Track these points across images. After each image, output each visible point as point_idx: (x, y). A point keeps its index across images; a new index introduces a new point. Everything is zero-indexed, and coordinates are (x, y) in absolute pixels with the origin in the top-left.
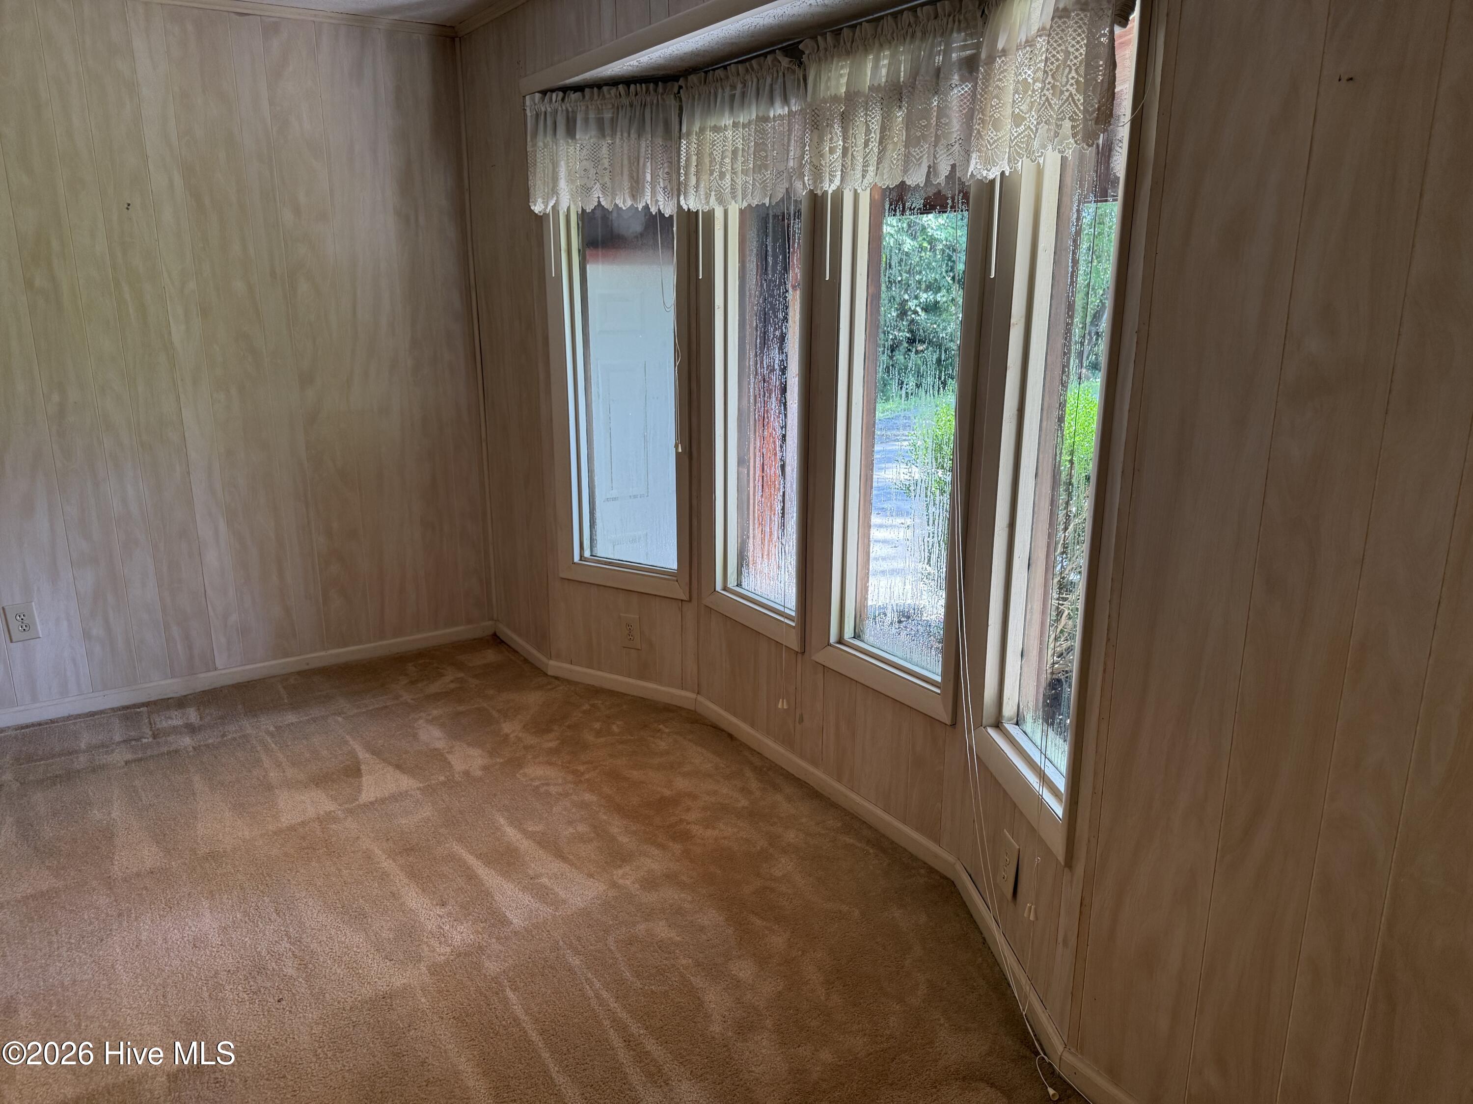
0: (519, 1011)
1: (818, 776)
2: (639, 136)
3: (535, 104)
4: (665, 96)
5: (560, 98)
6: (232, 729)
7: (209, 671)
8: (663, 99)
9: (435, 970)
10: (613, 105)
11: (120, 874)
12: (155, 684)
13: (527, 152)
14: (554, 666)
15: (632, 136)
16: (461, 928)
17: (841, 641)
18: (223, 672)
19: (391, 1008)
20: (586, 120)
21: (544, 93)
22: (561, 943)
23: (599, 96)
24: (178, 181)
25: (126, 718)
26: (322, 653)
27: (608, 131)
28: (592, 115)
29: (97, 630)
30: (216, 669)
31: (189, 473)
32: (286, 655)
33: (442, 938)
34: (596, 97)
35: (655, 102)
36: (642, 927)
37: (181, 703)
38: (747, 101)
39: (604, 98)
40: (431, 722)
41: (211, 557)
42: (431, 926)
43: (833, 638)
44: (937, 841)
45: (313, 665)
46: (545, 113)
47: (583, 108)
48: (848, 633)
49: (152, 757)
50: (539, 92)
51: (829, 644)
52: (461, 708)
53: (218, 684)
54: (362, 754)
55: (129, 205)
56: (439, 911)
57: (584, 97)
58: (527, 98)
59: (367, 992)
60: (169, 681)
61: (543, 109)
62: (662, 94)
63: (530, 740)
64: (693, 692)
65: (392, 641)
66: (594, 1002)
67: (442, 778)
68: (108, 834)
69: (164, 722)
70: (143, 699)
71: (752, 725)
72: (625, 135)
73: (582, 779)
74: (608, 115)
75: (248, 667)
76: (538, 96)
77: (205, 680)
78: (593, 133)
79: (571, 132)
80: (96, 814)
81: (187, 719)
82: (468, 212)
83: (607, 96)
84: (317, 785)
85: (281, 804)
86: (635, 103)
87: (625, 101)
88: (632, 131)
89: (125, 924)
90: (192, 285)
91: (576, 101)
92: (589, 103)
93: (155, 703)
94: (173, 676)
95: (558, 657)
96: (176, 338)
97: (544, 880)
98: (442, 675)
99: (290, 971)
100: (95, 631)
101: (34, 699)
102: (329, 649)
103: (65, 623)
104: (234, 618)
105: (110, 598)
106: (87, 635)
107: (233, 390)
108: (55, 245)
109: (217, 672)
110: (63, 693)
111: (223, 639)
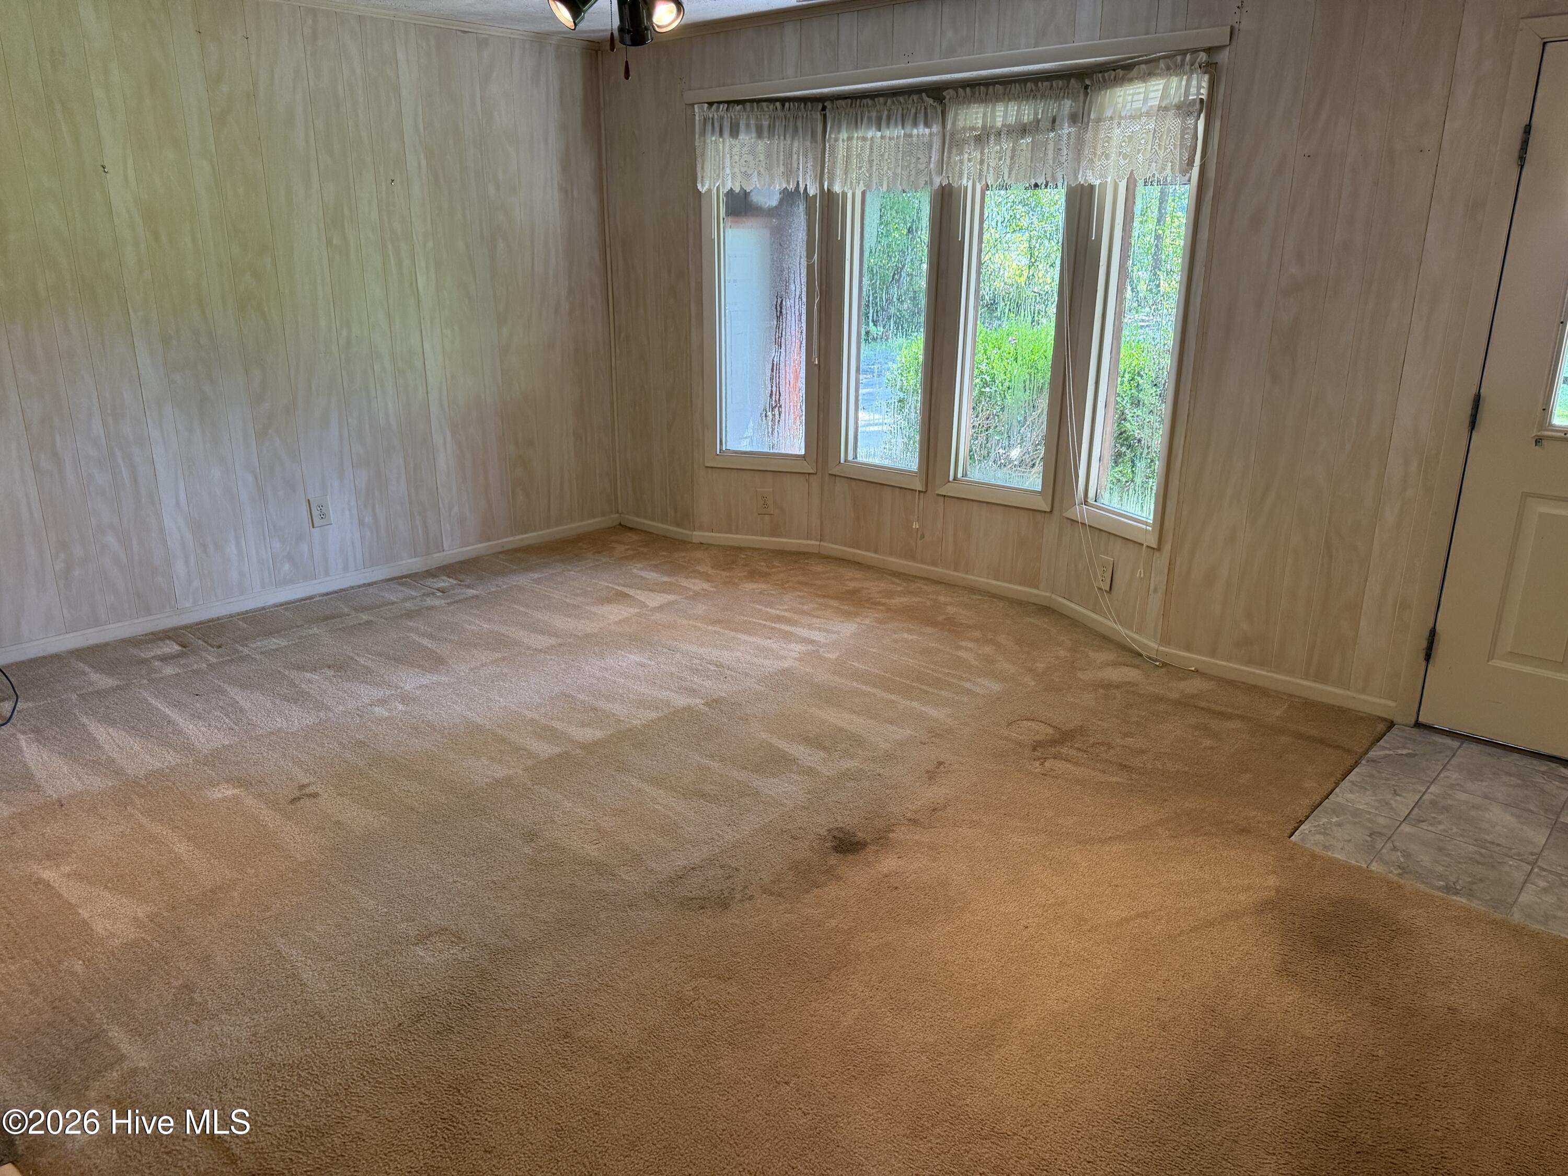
1: (938, 571)
2: (793, 139)
3: (704, 111)
4: (813, 112)
5: (725, 108)
7: (439, 552)
8: (811, 114)
10: (770, 117)
12: (404, 562)
13: (695, 146)
14: (698, 535)
15: (787, 138)
17: (955, 478)
18: (448, 553)
20: (748, 126)
21: (711, 104)
23: (758, 109)
25: (400, 584)
26: (511, 539)
27: (766, 134)
28: (752, 122)
29: (368, 519)
30: (443, 551)
31: (428, 393)
32: (490, 541)
34: (756, 110)
35: (805, 116)
38: (892, 122)
39: (762, 110)
40: (641, 570)
41: (442, 460)
43: (951, 478)
44: (1037, 587)
46: (713, 119)
47: (745, 117)
48: (960, 475)
50: (708, 103)
51: (949, 482)
52: (653, 562)
53: (446, 563)
54: (617, 587)
55: (392, 180)
57: (745, 109)
58: (696, 106)
61: (711, 116)
62: (811, 111)
64: (817, 540)
65: (555, 529)
67: (691, 593)
69: (434, 585)
71: (876, 552)
72: (782, 138)
74: (765, 123)
75: (463, 550)
76: (706, 105)
77: (438, 559)
78: (754, 135)
79: (735, 133)
81: (451, 582)
82: (605, 188)
83: (766, 109)
85: (598, 612)
86: (788, 115)
87: (781, 114)
88: (788, 136)
90: (431, 244)
91: (739, 112)
92: (750, 114)
93: (409, 576)
94: (416, 557)
95: (701, 528)
96: (421, 286)
98: (614, 547)
100: (366, 520)
101: (327, 573)
102: (515, 535)
103: (347, 512)
104: (456, 509)
105: (377, 493)
106: (361, 523)
107: (456, 329)
108: (346, 212)
109: (445, 553)
110: (346, 569)
111: (448, 528)
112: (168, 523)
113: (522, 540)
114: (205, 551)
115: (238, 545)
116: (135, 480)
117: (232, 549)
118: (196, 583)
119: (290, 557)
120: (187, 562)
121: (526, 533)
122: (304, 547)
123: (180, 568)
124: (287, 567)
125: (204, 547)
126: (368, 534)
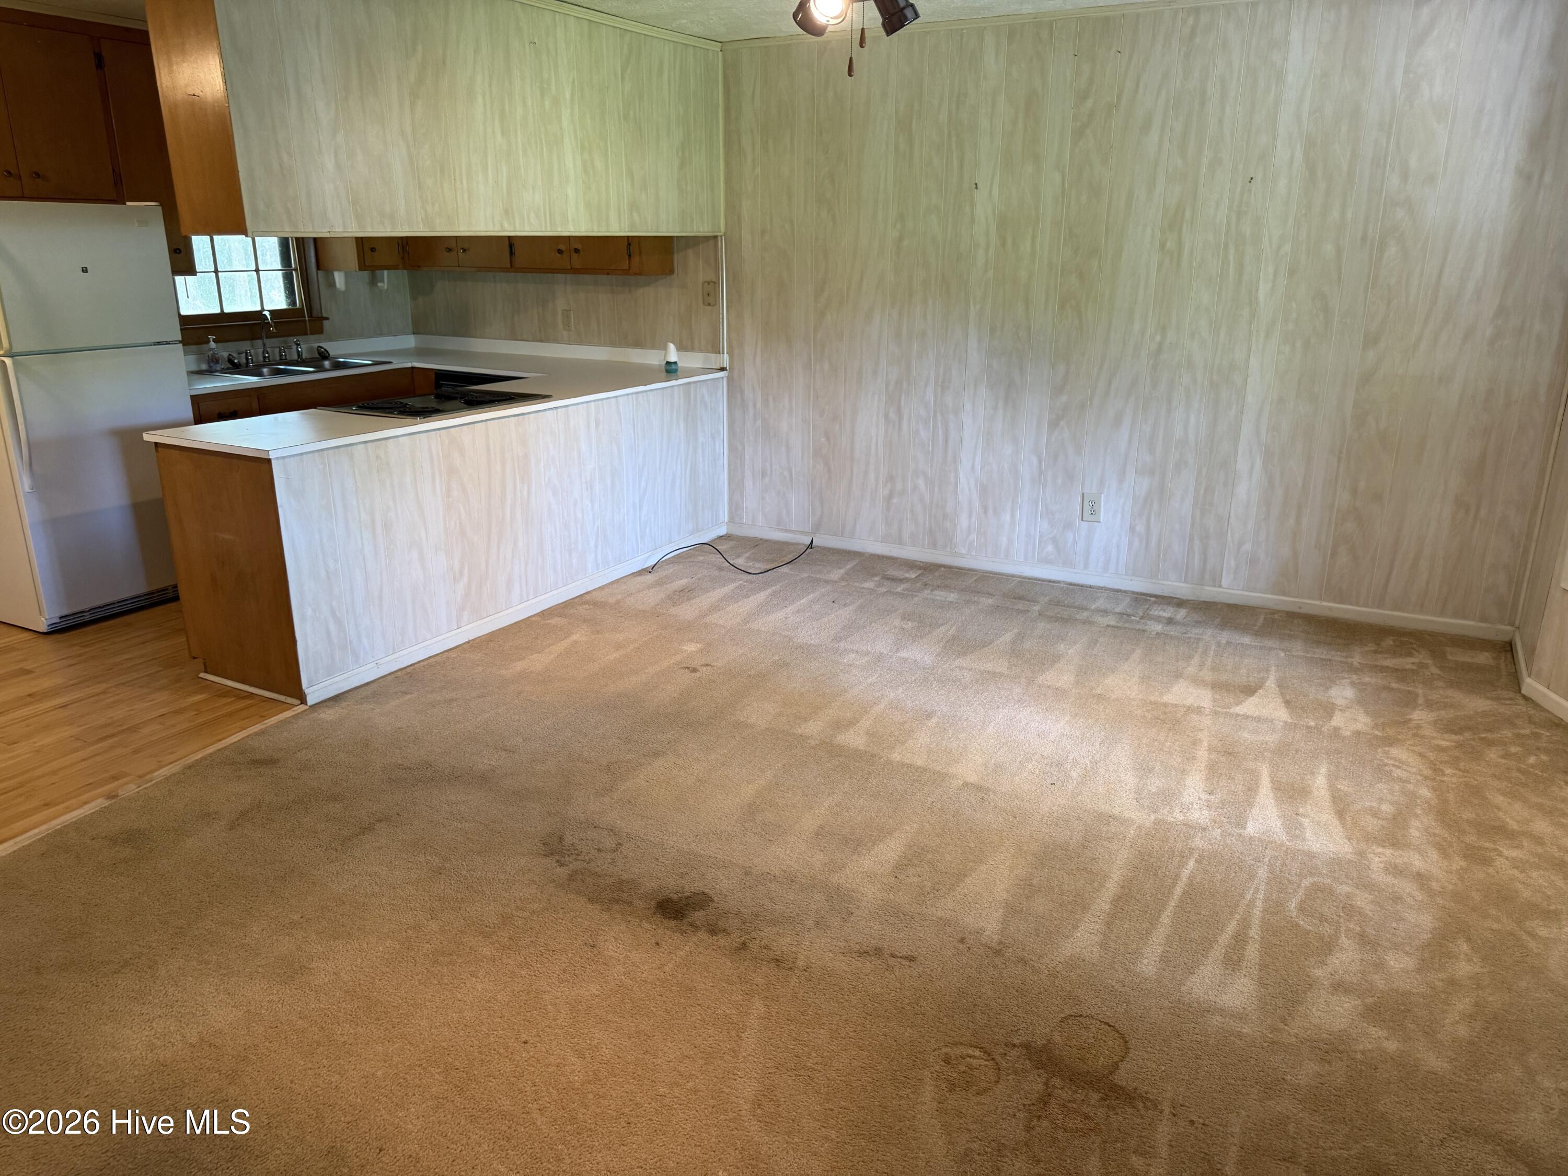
0: (1186, 873)
6: (1195, 632)
7: (1215, 586)
9: (1157, 822)
11: (1040, 682)
12: (1170, 583)
16: (1205, 812)
18: (1226, 590)
19: (1108, 824)
22: (1267, 859)
24: (1299, 155)
25: (1136, 600)
26: (1317, 602)
29: (1140, 528)
30: (1220, 586)
31: (1242, 413)
32: (1284, 594)
33: (1186, 809)
36: (1346, 889)
37: (1180, 603)
40: (1353, 684)
41: (1242, 490)
42: (1186, 799)
45: (1303, 611)
49: (1125, 628)
52: (1394, 685)
53: (1217, 600)
54: (1271, 683)
55: (1252, 178)
56: (1204, 796)
59: (1105, 808)
60: (1183, 585)
63: (1428, 731)
66: (1244, 902)
67: (1312, 724)
68: (1056, 659)
69: (1156, 611)
70: (1158, 592)
73: (1437, 778)
75: (1246, 593)
77: (1209, 593)
80: (1062, 647)
81: (1175, 615)
84: (1212, 688)
85: (1175, 688)
89: (1017, 706)
90: (1287, 248)
93: (1163, 597)
94: (1185, 582)
95: (1537, 676)
96: (1261, 295)
97: (1306, 822)
98: (1410, 655)
99: (1074, 774)
100: (1138, 528)
101: (1086, 566)
102: (1324, 600)
103: (1119, 515)
104: (1248, 547)
105: (1156, 506)
106: (1132, 529)
107: (1299, 345)
108: (1188, 214)
109: (1220, 590)
110: (1106, 568)
111: (1233, 563)
112: (962, 480)
113: (1330, 609)
114: (985, 512)
115: (1013, 516)
116: (946, 441)
117: (1007, 518)
118: (973, 536)
119: (1054, 541)
120: (970, 516)
121: (1341, 602)
122: (1070, 536)
123: (963, 521)
124: (1050, 548)
125: (985, 509)
126: (1136, 543)
